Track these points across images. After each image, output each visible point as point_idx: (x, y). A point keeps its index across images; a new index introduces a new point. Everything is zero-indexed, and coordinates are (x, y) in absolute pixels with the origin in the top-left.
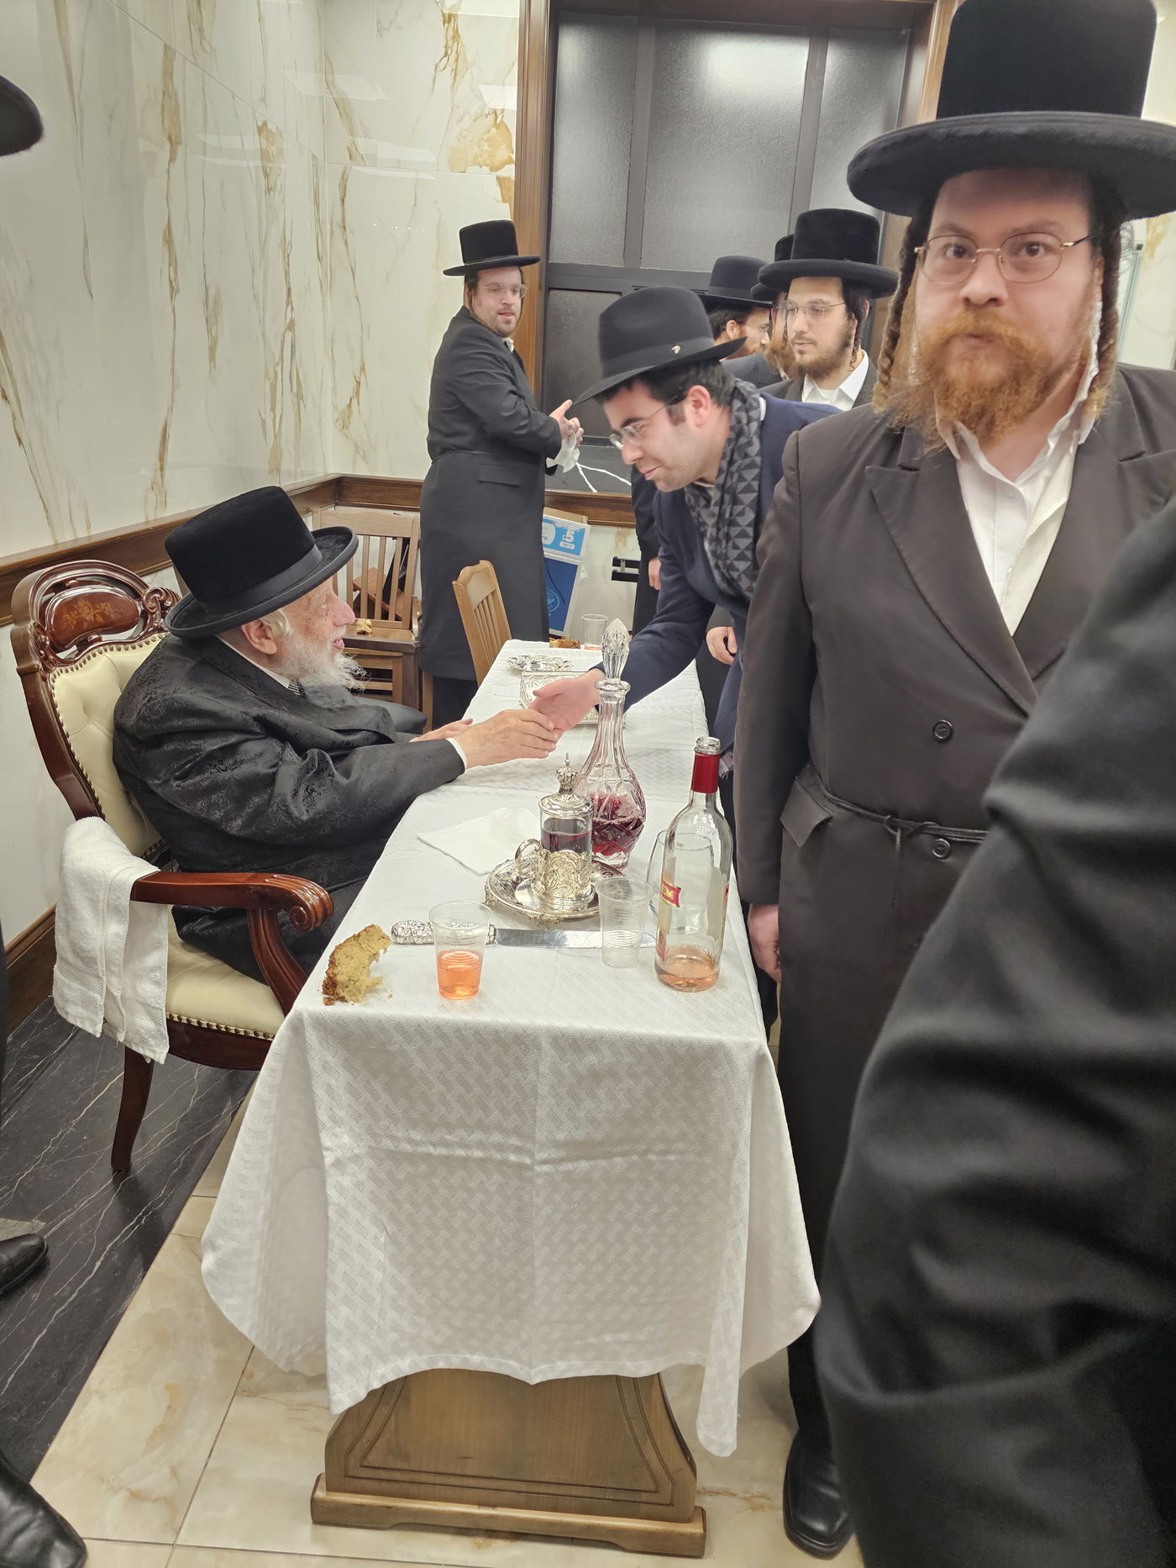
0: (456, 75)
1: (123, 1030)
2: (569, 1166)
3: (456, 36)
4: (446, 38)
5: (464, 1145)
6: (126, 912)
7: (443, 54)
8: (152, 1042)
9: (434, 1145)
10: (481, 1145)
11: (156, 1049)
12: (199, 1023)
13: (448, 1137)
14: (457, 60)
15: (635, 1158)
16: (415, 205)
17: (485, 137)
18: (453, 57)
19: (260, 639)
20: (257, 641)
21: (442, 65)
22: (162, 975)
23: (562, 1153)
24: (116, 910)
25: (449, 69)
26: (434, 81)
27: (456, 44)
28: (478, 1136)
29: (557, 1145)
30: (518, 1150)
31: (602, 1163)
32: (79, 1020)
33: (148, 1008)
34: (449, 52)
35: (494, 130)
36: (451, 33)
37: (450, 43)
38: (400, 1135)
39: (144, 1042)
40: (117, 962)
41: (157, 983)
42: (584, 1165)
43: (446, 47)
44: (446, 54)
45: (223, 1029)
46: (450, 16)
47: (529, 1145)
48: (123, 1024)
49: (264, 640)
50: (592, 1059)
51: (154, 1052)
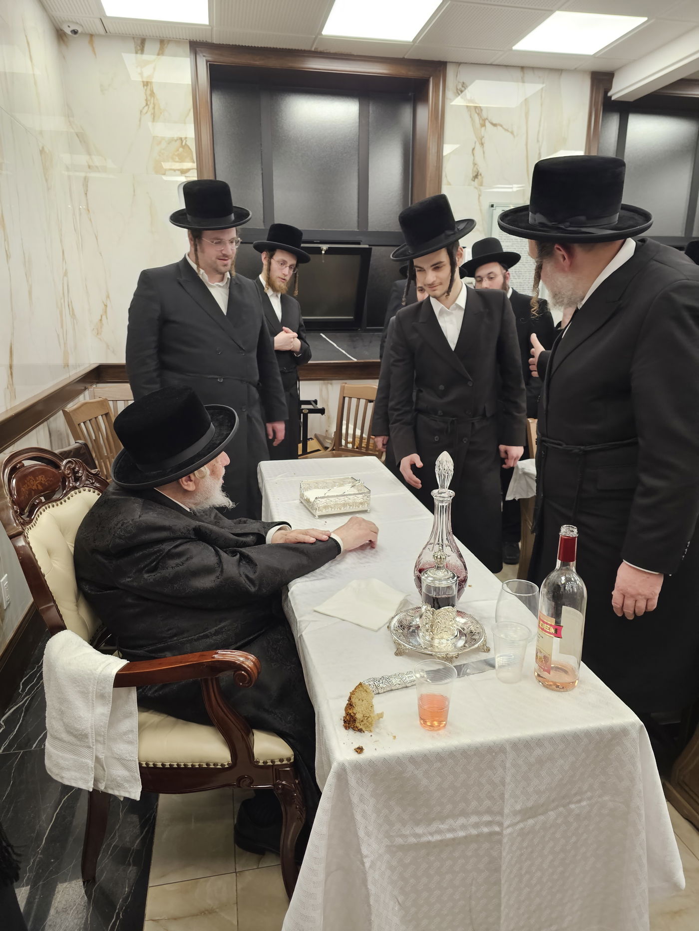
0: (154, 116)
1: (104, 780)
2: (521, 825)
3: (152, 94)
4: (146, 95)
5: (452, 830)
6: (110, 697)
7: (145, 104)
8: (126, 785)
9: (431, 834)
10: (463, 827)
11: (130, 790)
12: (163, 765)
13: (442, 826)
14: (154, 108)
15: (561, 809)
16: (134, 195)
17: (176, 154)
18: (151, 106)
19: (187, 482)
20: (186, 483)
21: (145, 111)
22: (134, 736)
23: (518, 818)
24: (102, 696)
25: (149, 113)
26: (140, 121)
27: (153, 98)
28: (461, 821)
29: (515, 813)
30: (489, 824)
31: (542, 818)
32: (73, 781)
33: (122, 761)
34: (149, 103)
35: (181, 150)
36: (149, 92)
37: (149, 98)
38: (408, 832)
39: (119, 786)
40: (103, 734)
41: (130, 743)
42: (531, 822)
43: (146, 100)
44: (147, 104)
45: (183, 766)
46: (147, 83)
47: (498, 818)
48: (104, 777)
49: (189, 482)
50: (538, 752)
51: (129, 792)
